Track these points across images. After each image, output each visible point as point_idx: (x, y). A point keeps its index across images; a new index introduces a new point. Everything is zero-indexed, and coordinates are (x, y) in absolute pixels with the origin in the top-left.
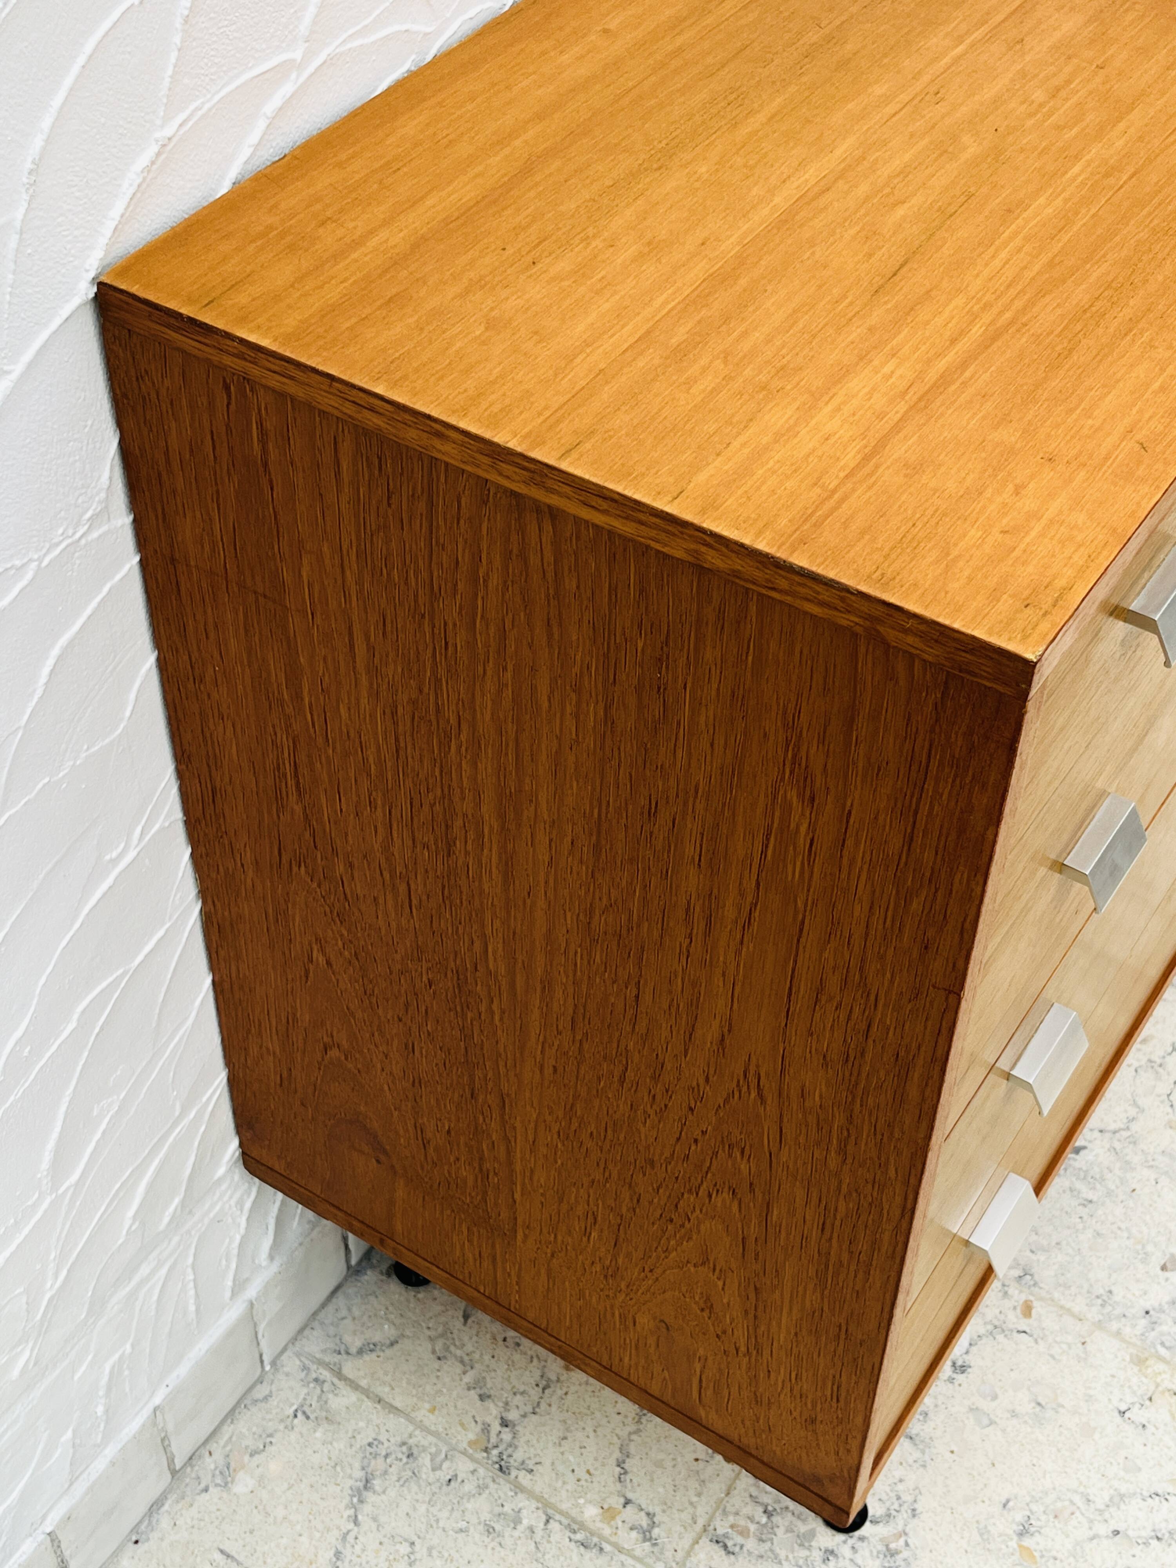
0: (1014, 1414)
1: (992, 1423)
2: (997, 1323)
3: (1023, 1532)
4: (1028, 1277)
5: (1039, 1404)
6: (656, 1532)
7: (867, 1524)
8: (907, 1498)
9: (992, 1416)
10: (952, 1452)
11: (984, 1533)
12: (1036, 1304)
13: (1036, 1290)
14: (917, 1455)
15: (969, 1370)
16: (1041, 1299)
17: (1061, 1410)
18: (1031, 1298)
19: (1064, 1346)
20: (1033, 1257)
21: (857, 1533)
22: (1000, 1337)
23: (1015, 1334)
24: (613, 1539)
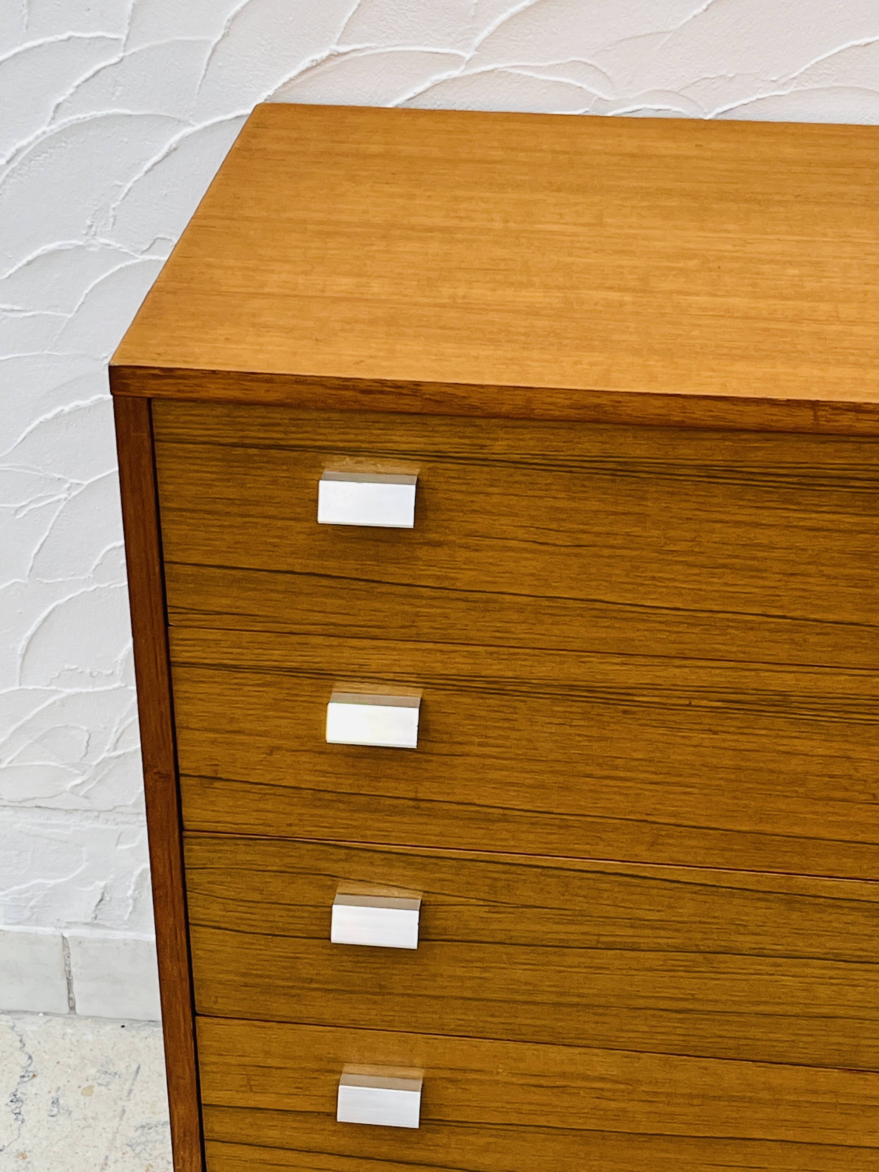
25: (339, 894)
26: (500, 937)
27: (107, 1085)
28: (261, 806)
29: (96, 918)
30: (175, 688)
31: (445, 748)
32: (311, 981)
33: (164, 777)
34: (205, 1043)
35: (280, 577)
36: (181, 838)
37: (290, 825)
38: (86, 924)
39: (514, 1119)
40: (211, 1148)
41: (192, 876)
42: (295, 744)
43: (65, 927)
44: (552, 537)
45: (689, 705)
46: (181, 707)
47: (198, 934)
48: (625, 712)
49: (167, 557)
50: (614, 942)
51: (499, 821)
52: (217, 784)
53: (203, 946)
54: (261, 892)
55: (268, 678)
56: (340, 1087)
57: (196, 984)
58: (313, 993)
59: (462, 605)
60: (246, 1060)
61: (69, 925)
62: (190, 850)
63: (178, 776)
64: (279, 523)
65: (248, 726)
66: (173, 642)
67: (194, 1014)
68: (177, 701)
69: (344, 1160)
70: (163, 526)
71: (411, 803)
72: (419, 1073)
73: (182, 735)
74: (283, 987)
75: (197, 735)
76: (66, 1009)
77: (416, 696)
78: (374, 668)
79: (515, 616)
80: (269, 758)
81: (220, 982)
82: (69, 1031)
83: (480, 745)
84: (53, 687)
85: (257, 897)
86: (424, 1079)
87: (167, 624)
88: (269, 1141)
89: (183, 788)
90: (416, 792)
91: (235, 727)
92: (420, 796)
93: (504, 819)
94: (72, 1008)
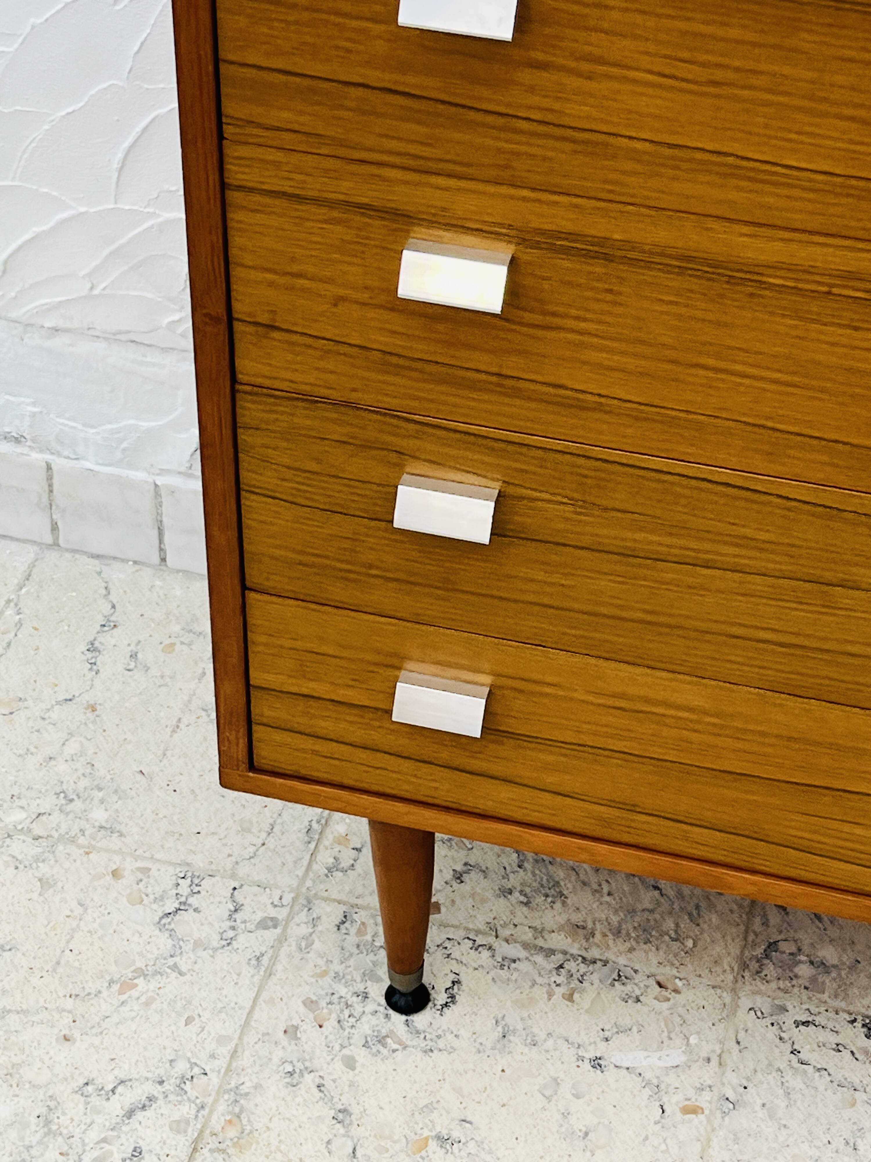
0: (565, 1115)
1: (549, 1099)
2: (662, 1086)
3: (443, 1140)
4: (731, 1106)
5: (586, 1134)
6: (339, 874)
7: (404, 1018)
8: (441, 1044)
9: (555, 1097)
10: (503, 1071)
11: (430, 1108)
12: (701, 1117)
13: (719, 1114)
14: (489, 1044)
15: (599, 1072)
16: (709, 1120)
17: (588, 1154)
18: (707, 1112)
19: (663, 1147)
20: (758, 1107)
21: (391, 1012)
22: (647, 1092)
23: (658, 1104)
24: (321, 847)
25: (408, 473)
26: (586, 541)
27: (189, 645)
28: (322, 364)
29: (190, 468)
30: (230, 215)
31: (537, 319)
32: (371, 567)
33: (216, 320)
34: (254, 622)
35: (354, 91)
36: (234, 392)
37: (354, 390)
38: (180, 473)
39: (588, 740)
40: (259, 732)
41: (243, 436)
42: (364, 296)
43: (158, 475)
44: (683, 70)
45: (829, 293)
46: (237, 240)
47: (249, 501)
48: (752, 295)
49: (222, 54)
50: (716, 561)
51: (594, 410)
52: (276, 335)
53: (255, 516)
54: (318, 461)
55: (335, 214)
56: (399, 684)
57: (246, 556)
58: (372, 580)
59: (568, 146)
60: (299, 644)
61: (163, 472)
62: (244, 408)
63: (230, 319)
64: (355, 23)
65: (310, 269)
66: (227, 159)
67: (244, 588)
68: (231, 232)
69: (401, 761)
70: (220, 15)
71: (494, 379)
72: (488, 679)
73: (236, 272)
74: (341, 570)
75: (253, 275)
76: (156, 560)
77: (507, 251)
78: (460, 213)
79: (629, 166)
80: (335, 310)
81: (273, 558)
82: (158, 583)
83: (577, 318)
84: (150, 210)
85: (314, 466)
86: (492, 686)
87: (221, 137)
88: (322, 732)
89: (237, 336)
90: (501, 366)
91: (295, 268)
92: (505, 372)
93: (599, 408)
94: (163, 560)
